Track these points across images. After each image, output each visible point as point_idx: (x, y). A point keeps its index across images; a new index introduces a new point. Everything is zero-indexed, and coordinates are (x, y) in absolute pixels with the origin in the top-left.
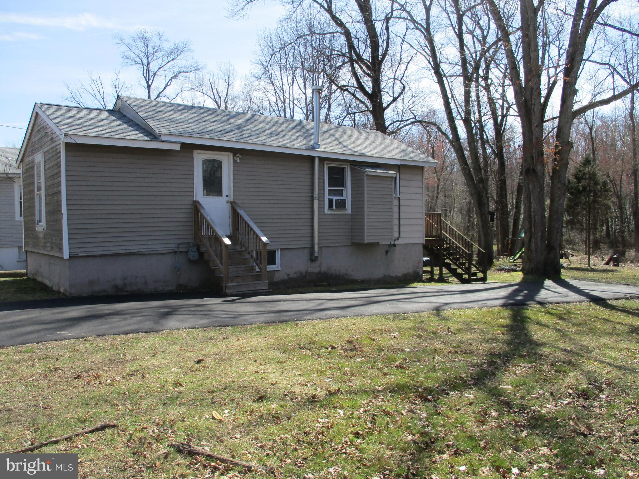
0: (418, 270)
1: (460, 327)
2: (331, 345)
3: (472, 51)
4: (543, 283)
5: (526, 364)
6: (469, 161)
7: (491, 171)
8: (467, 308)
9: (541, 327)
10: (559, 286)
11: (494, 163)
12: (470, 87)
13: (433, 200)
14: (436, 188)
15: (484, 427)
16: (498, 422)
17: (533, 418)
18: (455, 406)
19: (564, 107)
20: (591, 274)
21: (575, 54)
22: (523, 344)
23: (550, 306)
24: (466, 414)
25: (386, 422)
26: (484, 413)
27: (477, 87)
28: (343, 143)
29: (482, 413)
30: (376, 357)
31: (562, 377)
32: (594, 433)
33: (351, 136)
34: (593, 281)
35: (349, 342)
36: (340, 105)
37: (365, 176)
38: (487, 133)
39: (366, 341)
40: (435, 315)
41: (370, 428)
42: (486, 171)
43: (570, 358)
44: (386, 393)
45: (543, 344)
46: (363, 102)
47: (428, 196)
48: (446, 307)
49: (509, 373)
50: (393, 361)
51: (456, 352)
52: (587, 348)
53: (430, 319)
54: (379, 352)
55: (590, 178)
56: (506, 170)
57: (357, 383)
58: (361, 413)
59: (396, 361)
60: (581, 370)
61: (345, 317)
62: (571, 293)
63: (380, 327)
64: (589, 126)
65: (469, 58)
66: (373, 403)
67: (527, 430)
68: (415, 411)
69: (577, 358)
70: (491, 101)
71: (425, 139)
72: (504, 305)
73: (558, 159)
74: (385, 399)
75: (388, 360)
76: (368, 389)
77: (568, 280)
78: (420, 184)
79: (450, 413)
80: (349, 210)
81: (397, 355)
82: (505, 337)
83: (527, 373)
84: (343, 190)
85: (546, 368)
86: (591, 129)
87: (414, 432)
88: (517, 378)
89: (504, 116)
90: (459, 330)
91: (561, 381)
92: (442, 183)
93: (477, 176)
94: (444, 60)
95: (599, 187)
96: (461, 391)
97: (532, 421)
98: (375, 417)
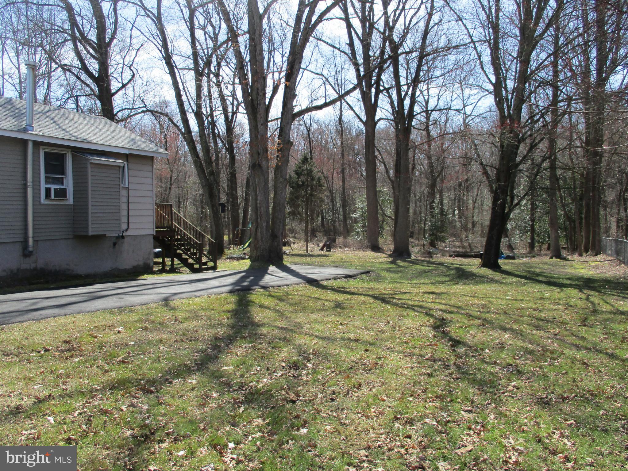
0: (148, 262)
1: (188, 316)
2: (44, 348)
3: (204, 46)
4: (268, 269)
5: (247, 345)
6: (200, 154)
7: (223, 164)
8: (196, 297)
9: (263, 309)
10: (281, 271)
11: (226, 157)
12: (201, 81)
13: (166, 191)
14: (169, 180)
15: (205, 409)
16: (219, 403)
17: (251, 394)
18: (178, 393)
19: (286, 109)
20: (308, 259)
21: (294, 62)
22: (245, 326)
23: (272, 289)
24: (188, 399)
25: (103, 421)
26: (206, 396)
27: (209, 82)
28: (63, 127)
29: (204, 396)
30: (96, 355)
31: (277, 352)
32: (301, 398)
33: (72, 120)
34: (309, 265)
35: (66, 342)
36: (62, 85)
37: (89, 164)
38: (219, 128)
39: (85, 340)
40: (164, 306)
41: (84, 431)
42: (217, 164)
43: (285, 335)
44: (106, 391)
45: (263, 325)
46: (88, 86)
47: (161, 187)
48: (175, 297)
49: (231, 355)
50: (115, 357)
51: (182, 340)
52: (300, 324)
53: (158, 310)
54: (100, 349)
55: (308, 174)
56: (236, 165)
57: (72, 385)
58: (75, 417)
59: (118, 356)
60: (294, 344)
61: (63, 315)
62: (290, 277)
63: (103, 323)
64: (307, 127)
65: (201, 53)
66: (90, 403)
67: (244, 405)
68: (136, 405)
69: (291, 334)
70: (222, 97)
71: (158, 130)
72: (231, 292)
73: (280, 156)
74: (104, 398)
75: (110, 356)
76: (84, 390)
77: (289, 265)
78: (150, 174)
79: (171, 401)
80: (70, 199)
81: (120, 350)
82: (230, 321)
83: (247, 353)
84: (62, 178)
85: (264, 346)
86: (309, 131)
87: (133, 426)
88: (238, 358)
89: (234, 113)
90: (186, 319)
91: (276, 356)
92: (176, 175)
93: (208, 168)
94: (176, 52)
95: (315, 182)
96: (185, 378)
97: (250, 397)
98: (92, 418)
